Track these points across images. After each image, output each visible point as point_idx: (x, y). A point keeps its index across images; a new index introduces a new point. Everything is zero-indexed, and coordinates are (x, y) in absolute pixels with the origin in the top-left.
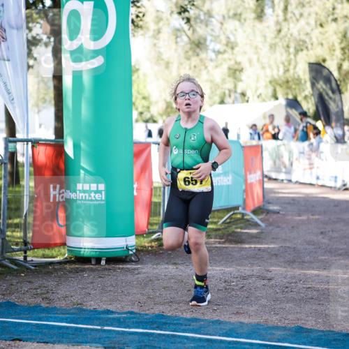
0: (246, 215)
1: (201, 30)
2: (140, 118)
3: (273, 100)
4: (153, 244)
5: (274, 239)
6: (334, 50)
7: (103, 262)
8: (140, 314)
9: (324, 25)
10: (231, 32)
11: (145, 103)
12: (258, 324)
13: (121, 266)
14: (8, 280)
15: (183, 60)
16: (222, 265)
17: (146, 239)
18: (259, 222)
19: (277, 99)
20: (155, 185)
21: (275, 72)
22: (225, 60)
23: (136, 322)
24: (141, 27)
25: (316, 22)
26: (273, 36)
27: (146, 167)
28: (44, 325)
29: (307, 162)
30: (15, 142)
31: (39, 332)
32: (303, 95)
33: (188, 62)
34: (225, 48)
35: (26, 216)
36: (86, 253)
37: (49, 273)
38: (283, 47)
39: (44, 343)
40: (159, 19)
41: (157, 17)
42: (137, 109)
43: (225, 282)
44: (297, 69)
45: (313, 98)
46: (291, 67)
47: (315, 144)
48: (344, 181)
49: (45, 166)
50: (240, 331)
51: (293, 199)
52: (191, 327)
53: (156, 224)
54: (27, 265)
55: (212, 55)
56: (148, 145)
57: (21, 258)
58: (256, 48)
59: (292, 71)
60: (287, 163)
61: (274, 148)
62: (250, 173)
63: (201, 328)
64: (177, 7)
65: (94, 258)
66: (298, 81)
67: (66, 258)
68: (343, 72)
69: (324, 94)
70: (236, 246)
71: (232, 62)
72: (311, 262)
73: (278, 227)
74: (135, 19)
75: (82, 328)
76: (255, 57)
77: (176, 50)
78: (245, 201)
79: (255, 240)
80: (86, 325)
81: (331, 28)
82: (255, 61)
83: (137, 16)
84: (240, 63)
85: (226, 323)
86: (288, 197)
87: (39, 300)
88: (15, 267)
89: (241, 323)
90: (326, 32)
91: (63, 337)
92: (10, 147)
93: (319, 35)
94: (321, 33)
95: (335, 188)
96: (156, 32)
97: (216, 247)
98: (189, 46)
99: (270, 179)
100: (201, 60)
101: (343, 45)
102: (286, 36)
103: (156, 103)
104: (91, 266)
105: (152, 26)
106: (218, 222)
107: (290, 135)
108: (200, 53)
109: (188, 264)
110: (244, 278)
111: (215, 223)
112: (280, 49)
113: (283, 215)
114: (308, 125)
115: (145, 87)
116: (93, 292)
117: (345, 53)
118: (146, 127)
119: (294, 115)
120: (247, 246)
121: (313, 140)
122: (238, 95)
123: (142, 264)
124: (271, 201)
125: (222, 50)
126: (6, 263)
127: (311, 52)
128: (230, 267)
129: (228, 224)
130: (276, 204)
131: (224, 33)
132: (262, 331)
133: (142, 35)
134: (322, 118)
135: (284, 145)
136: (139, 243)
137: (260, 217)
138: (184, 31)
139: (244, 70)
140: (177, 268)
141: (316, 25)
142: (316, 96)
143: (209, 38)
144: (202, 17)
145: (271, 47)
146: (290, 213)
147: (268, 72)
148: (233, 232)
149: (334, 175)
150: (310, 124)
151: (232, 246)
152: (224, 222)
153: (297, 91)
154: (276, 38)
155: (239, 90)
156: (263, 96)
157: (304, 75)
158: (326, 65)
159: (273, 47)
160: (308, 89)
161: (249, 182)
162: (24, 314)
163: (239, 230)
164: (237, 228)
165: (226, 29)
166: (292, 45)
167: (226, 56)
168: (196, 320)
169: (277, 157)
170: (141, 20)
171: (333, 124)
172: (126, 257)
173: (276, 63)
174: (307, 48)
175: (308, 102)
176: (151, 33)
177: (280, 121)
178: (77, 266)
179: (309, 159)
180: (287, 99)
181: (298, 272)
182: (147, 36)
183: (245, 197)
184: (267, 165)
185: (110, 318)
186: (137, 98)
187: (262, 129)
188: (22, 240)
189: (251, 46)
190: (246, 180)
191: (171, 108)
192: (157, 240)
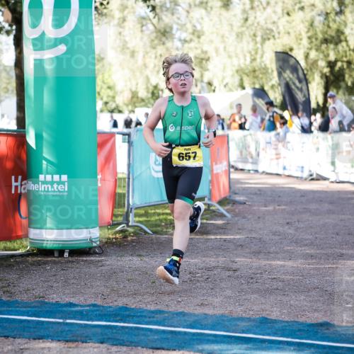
0: (212, 205)
1: (167, 19)
2: (105, 108)
3: (239, 89)
4: (118, 236)
5: (240, 230)
6: (301, 39)
7: (66, 255)
8: (103, 306)
9: (291, 14)
10: (198, 20)
11: (111, 93)
12: (223, 315)
13: (85, 259)
15: (148, 49)
17: (110, 231)
18: (225, 213)
19: (244, 88)
20: (120, 176)
21: (242, 61)
22: (191, 49)
23: (100, 315)
24: (106, 15)
25: (283, 10)
26: (239, 24)
27: (110, 157)
28: (5, 318)
29: (274, 152)
32: (270, 84)
33: (154, 51)
34: (192, 36)
36: (49, 245)
37: (10, 266)
38: (250, 36)
39: (5, 337)
40: (124, 7)
41: (122, 5)
42: (102, 99)
43: (190, 273)
44: (264, 59)
45: (279, 88)
46: (258, 57)
47: (282, 134)
48: (310, 171)
49: (6, 157)
50: (204, 322)
51: (260, 190)
52: (155, 319)
53: (121, 215)
55: (179, 44)
56: (112, 135)
58: (223, 37)
59: (258, 60)
60: (254, 153)
61: (241, 139)
62: (216, 164)
63: (164, 320)
65: (56, 250)
66: (265, 70)
67: (28, 251)
68: (310, 61)
69: (291, 83)
70: (201, 237)
71: (199, 51)
72: (277, 253)
73: (244, 217)
74: (99, 7)
75: (43, 322)
76: (221, 47)
77: (142, 38)
78: (210, 192)
79: (220, 231)
80: (49, 318)
81: (298, 16)
82: (221, 49)
83: (102, 4)
84: (206, 52)
85: (190, 314)
86: (254, 188)
89: (205, 314)
90: (293, 21)
91: (24, 331)
93: (285, 23)
94: (288, 22)
95: (302, 178)
96: (121, 20)
98: (155, 35)
99: (237, 169)
100: (167, 49)
101: (309, 34)
102: (253, 24)
103: (121, 92)
104: (54, 259)
105: (117, 15)
107: (256, 125)
108: (166, 42)
109: (152, 256)
110: (209, 269)
112: (246, 38)
113: (250, 205)
114: (275, 114)
115: (110, 76)
116: (55, 285)
117: (312, 42)
118: (112, 117)
119: (260, 105)
120: (213, 237)
121: (280, 130)
122: (205, 85)
123: (106, 256)
124: (237, 191)
125: (188, 39)
127: (278, 41)
128: (195, 258)
130: (243, 194)
131: (190, 22)
132: (227, 323)
133: (107, 23)
134: (289, 108)
135: (251, 135)
136: (103, 235)
137: (226, 208)
138: (150, 20)
139: (211, 60)
140: (141, 260)
141: (283, 13)
142: (283, 85)
143: (175, 27)
144: (168, 5)
145: (238, 36)
146: (256, 204)
147: (235, 62)
149: (301, 165)
150: (277, 113)
151: (197, 237)
153: (264, 80)
154: (242, 26)
155: (206, 80)
156: (230, 85)
157: (271, 64)
158: (293, 54)
159: (240, 36)
160: (275, 79)
161: (215, 172)
163: (204, 221)
164: (203, 219)
165: (192, 18)
166: (259, 34)
167: (192, 45)
168: (160, 312)
169: (244, 147)
170: (105, 8)
171: (300, 114)
172: (90, 249)
173: (243, 51)
174: (274, 36)
175: (275, 92)
176: (116, 22)
177: (247, 111)
178: (39, 259)
179: (276, 149)
180: (254, 88)
181: (264, 262)
182: (112, 24)
183: (211, 187)
184: (234, 155)
185: (72, 311)
186: (102, 88)
187: (230, 119)
189: (217, 34)
190: (212, 171)
191: (138, 97)
192: (122, 231)
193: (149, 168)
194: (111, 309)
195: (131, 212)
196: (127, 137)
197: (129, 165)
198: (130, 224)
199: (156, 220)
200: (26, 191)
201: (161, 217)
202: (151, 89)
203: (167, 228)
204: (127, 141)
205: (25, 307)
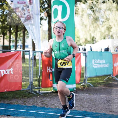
0: (113, 77)
1: (97, 14)
4: (82, 87)
8: (78, 111)
10: (108, 15)
11: (78, 39)
14: (34, 98)
15: (91, 25)
16: (105, 95)
17: (79, 85)
20: (82, 67)
22: (105, 24)
23: (77, 114)
24: (77, 14)
27: (79, 61)
28: (46, 114)
30: (36, 52)
31: (45, 116)
33: (93, 25)
34: (106, 20)
35: (39, 77)
37: (47, 96)
40: (83, 11)
43: (107, 100)
49: (46, 60)
52: (95, 116)
53: (83, 80)
54: (40, 93)
55: (101, 23)
57: (38, 91)
62: (115, 63)
64: (89, 7)
67: (52, 91)
71: (108, 25)
76: (116, 23)
77: (89, 21)
78: (113, 72)
79: (117, 86)
82: (116, 25)
83: (76, 10)
84: (111, 26)
85: (108, 115)
87: (44, 105)
88: (36, 94)
89: (113, 115)
92: (34, 54)
96: (82, 15)
97: (103, 88)
98: (93, 20)
100: (97, 25)
103: (82, 39)
105: (81, 13)
106: (104, 80)
108: (97, 22)
109: (94, 94)
111: (103, 80)
115: (78, 34)
120: (114, 88)
122: (110, 37)
123: (78, 94)
125: (104, 21)
126: (33, 92)
128: (108, 95)
129: (107, 80)
131: (105, 15)
133: (78, 16)
136: (77, 87)
138: (92, 15)
139: (112, 28)
140: (90, 95)
143: (100, 17)
144: (98, 10)
148: (109, 83)
151: (109, 88)
152: (106, 80)
155: (110, 35)
161: (114, 66)
162: (39, 110)
163: (111, 83)
164: (110, 82)
165: (106, 14)
167: (106, 23)
168: (97, 113)
172: (73, 91)
176: (80, 16)
178: (56, 94)
183: (113, 71)
188: (38, 85)
189: (115, 19)
190: (113, 66)
191: (87, 41)
192: (83, 85)
193: (92, 64)
194: (81, 112)
195: (86, 79)
196: (85, 54)
197: (85, 63)
198: (86, 83)
199: (94, 82)
200: (52, 72)
201: (96, 81)
202: (92, 38)
203: (98, 85)
204: (85, 55)
205: (52, 110)
